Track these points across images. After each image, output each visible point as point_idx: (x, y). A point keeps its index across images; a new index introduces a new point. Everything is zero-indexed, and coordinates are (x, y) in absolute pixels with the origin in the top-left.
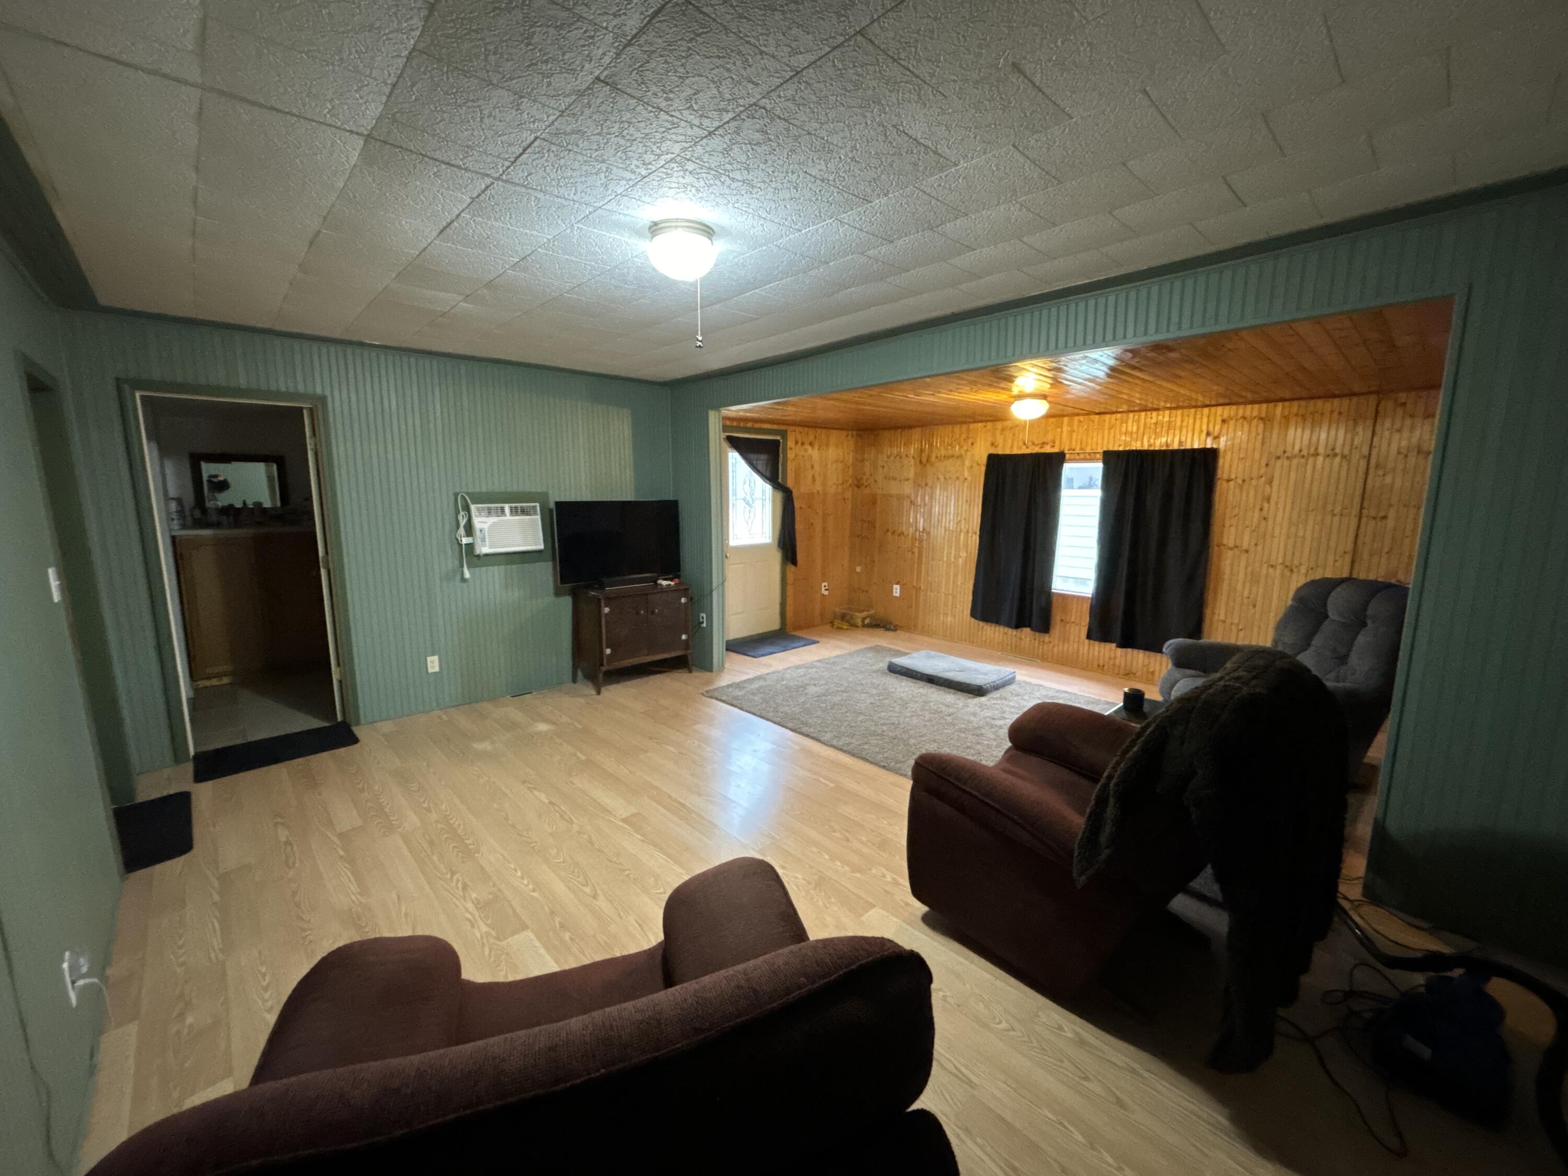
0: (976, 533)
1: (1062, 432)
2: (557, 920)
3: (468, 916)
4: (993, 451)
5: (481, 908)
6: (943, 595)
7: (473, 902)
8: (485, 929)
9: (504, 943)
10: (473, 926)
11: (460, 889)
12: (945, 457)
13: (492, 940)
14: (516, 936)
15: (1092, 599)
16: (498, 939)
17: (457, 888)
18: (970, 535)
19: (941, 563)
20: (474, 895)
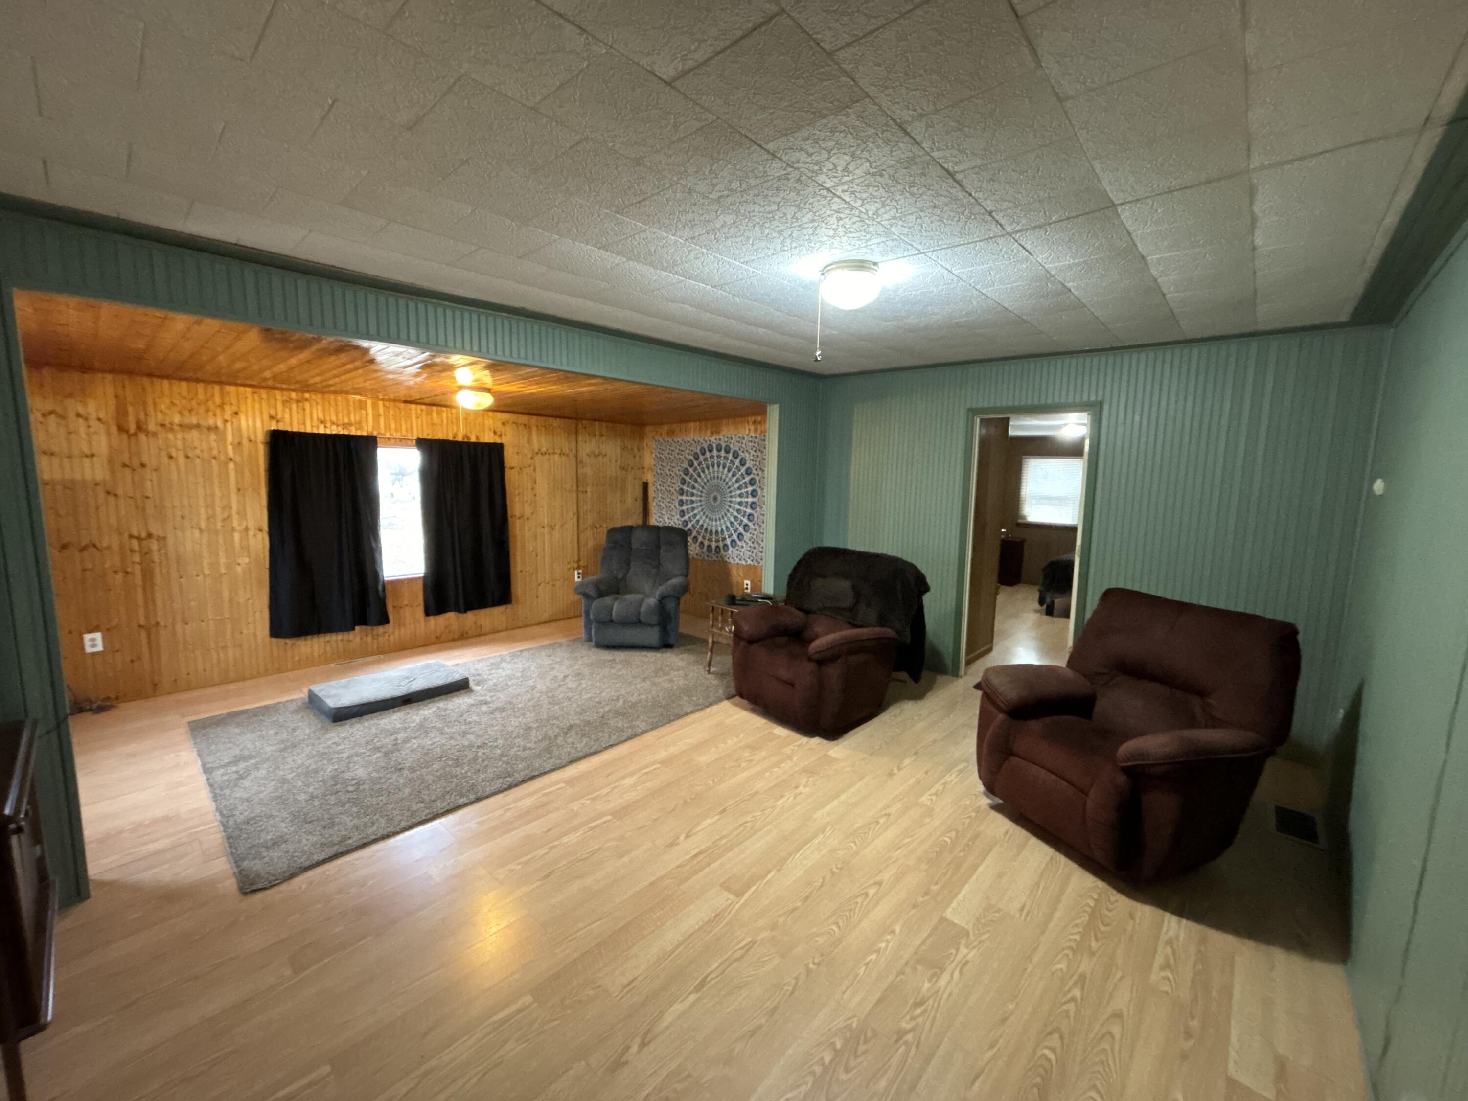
0: (261, 530)
1: (367, 415)
2: (920, 899)
3: (956, 974)
4: (274, 427)
5: (940, 969)
6: (212, 623)
7: (936, 981)
8: (963, 951)
9: (969, 927)
10: (967, 962)
11: (923, 1007)
12: (180, 425)
13: (972, 937)
14: (956, 922)
15: (425, 578)
16: (967, 934)
17: (925, 1011)
18: (251, 533)
19: (200, 578)
20: (927, 985)
